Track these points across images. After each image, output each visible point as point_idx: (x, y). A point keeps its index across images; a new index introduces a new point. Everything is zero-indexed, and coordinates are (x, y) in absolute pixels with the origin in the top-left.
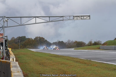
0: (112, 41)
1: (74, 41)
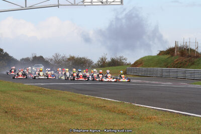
0: (154, 57)
1: (68, 57)
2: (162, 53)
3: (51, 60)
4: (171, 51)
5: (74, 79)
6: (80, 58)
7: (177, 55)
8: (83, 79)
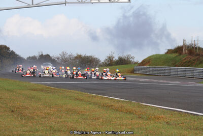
0: (162, 55)
1: (75, 55)
2: (169, 51)
3: (58, 58)
4: (179, 50)
5: (73, 78)
6: (87, 57)
7: (186, 53)
8: (82, 78)
